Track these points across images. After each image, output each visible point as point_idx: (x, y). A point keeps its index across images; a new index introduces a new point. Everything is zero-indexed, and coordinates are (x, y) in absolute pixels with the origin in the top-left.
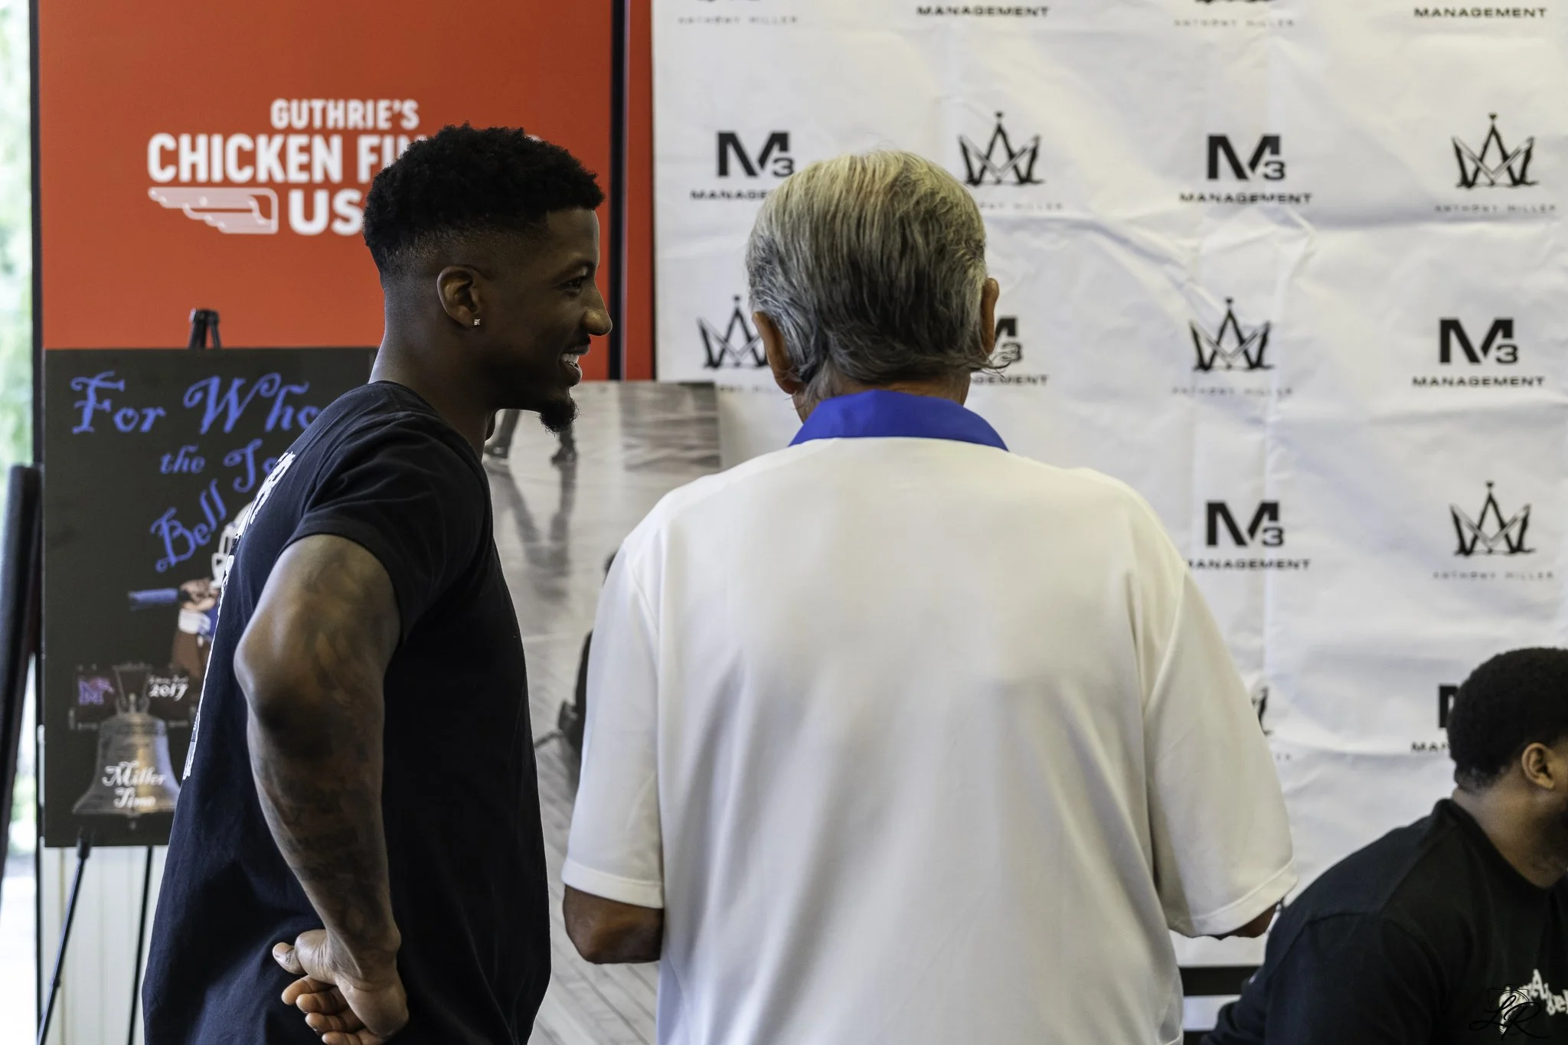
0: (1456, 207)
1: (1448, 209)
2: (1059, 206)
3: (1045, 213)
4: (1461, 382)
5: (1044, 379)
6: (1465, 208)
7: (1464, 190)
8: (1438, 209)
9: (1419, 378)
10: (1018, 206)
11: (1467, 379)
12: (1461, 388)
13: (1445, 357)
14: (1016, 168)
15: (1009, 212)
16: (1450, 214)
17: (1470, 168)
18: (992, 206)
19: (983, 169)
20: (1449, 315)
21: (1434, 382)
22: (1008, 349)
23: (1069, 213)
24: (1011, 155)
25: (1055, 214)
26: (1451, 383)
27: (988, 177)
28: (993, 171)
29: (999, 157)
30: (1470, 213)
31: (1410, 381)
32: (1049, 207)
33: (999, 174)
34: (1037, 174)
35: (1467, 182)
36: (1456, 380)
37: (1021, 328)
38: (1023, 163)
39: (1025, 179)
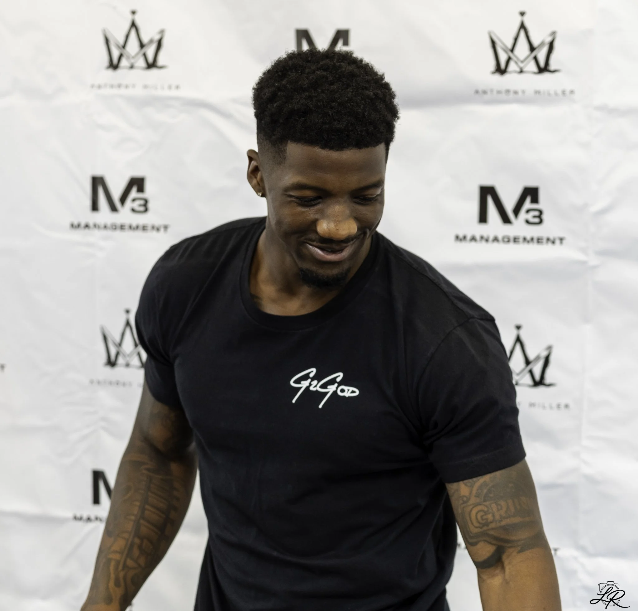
0: (492, 91)
1: (485, 92)
2: (177, 87)
3: (167, 93)
4: (496, 239)
5: (166, 227)
6: (499, 92)
7: (497, 76)
8: (477, 92)
9: (461, 236)
10: (145, 87)
11: (500, 238)
12: (496, 244)
13: (483, 218)
14: (145, 55)
15: (138, 92)
16: (487, 97)
17: (503, 58)
18: (127, 87)
19: (121, 56)
20: (487, 183)
21: (473, 239)
22: (138, 202)
23: (186, 93)
24: (142, 46)
25: (174, 93)
26: (487, 240)
27: (124, 63)
28: (128, 58)
29: (133, 46)
30: (503, 96)
31: (453, 238)
32: (170, 87)
33: (132, 61)
34: (161, 61)
35: (500, 70)
36: (491, 238)
37: (148, 186)
38: (150, 52)
39: (152, 65)
